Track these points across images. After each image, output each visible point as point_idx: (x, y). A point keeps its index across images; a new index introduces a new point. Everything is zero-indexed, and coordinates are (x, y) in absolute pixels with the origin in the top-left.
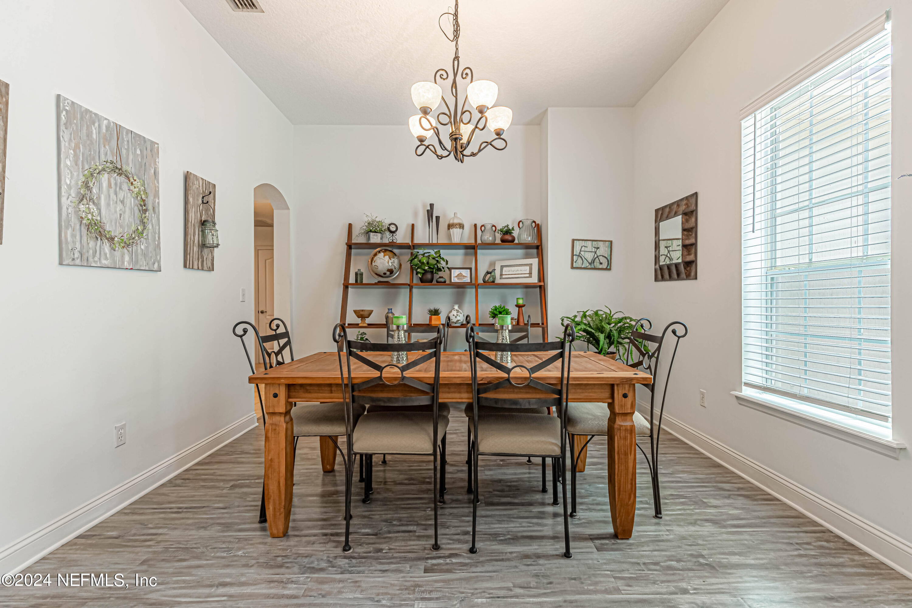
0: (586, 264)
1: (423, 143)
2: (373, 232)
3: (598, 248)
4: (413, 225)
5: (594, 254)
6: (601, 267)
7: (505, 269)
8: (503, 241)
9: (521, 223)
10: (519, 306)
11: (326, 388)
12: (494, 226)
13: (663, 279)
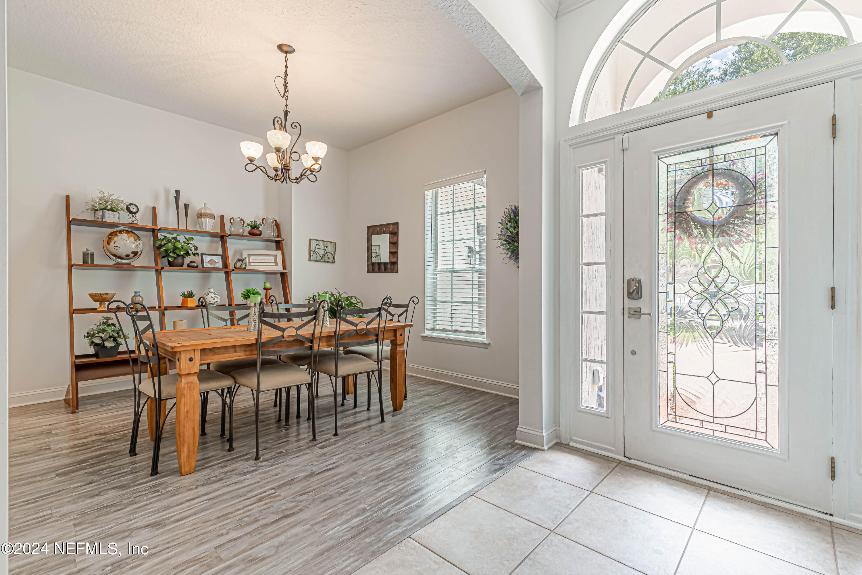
0: (319, 258)
1: (253, 163)
2: (108, 210)
3: (327, 247)
4: (154, 209)
5: (324, 250)
6: (329, 260)
7: (252, 258)
8: (251, 234)
9: (264, 220)
10: (266, 289)
11: (232, 350)
12: (242, 220)
13: (373, 271)
